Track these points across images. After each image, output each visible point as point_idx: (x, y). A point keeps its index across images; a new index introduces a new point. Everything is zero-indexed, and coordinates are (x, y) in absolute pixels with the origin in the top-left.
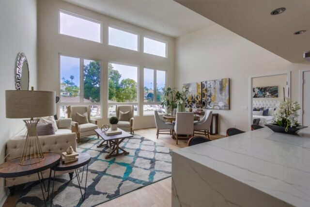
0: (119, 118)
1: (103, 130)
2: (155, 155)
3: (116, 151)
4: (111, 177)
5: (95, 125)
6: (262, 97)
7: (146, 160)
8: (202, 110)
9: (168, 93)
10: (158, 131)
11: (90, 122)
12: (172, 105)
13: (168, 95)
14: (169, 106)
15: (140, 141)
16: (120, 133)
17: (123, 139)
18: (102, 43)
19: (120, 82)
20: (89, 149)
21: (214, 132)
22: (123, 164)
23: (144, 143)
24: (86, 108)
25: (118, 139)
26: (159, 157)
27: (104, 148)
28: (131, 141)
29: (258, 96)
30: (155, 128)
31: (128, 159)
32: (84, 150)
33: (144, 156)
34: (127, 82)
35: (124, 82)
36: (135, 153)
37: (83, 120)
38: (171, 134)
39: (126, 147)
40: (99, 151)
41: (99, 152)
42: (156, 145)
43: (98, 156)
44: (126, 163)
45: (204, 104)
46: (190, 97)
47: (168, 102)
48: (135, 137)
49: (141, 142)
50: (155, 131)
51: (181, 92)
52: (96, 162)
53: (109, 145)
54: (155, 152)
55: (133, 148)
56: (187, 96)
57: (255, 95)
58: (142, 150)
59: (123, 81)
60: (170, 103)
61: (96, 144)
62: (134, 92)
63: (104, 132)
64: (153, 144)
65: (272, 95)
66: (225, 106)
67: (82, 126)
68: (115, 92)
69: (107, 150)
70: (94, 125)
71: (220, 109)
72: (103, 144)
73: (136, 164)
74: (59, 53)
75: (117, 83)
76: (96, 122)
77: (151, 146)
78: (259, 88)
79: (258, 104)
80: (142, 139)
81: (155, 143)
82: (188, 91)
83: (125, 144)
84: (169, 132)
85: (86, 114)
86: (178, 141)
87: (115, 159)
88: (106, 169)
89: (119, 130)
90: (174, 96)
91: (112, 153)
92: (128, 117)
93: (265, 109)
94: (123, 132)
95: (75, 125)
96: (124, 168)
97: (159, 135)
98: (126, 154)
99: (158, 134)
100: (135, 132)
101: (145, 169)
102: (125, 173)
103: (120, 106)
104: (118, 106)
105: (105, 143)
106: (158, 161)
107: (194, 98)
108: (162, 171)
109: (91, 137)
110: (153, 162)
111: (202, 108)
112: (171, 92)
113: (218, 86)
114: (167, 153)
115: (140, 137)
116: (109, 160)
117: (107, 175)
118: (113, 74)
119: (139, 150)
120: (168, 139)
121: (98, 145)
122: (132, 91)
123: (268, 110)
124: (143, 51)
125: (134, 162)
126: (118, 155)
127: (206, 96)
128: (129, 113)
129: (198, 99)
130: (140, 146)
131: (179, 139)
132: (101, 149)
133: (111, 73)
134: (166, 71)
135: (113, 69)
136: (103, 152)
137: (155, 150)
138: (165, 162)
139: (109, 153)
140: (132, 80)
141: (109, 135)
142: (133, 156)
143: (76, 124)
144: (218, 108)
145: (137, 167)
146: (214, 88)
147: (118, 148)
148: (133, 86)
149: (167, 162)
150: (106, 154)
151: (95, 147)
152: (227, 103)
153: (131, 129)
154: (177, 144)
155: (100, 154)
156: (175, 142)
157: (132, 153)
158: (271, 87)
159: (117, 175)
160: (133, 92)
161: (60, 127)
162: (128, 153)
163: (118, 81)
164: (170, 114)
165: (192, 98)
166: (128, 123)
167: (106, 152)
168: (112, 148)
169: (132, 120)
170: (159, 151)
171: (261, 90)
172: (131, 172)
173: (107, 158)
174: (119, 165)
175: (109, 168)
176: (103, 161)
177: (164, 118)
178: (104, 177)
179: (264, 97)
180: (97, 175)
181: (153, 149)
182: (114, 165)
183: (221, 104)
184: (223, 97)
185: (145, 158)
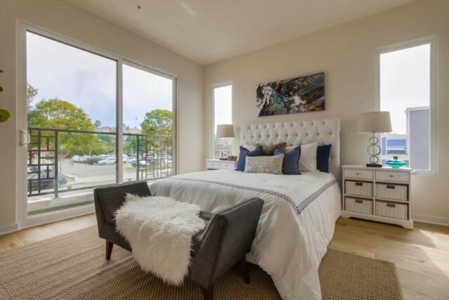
6: (281, 113)
29: (272, 109)
57: (265, 106)
65: (308, 103)
78: (273, 85)
79: (263, 135)
93: (289, 149)
123: (299, 149)
158: (305, 78)
171: (278, 91)
179: (288, 111)
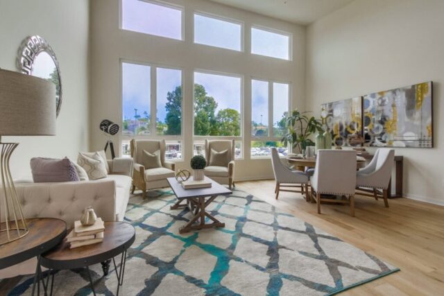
0: (211, 161)
1: (179, 179)
2: (276, 234)
3: (199, 219)
4: (182, 280)
5: (171, 171)
7: (259, 245)
8: (364, 150)
9: (294, 121)
10: (278, 186)
11: (164, 165)
12: (301, 142)
13: (293, 125)
14: (296, 143)
15: (246, 201)
16: (209, 186)
17: (213, 197)
18: (184, 40)
19: (216, 113)
20: (158, 211)
21: (393, 192)
22: (212, 249)
23: (253, 205)
24: (159, 143)
25: (203, 197)
26: (285, 238)
27: (182, 210)
28: (230, 200)
30: (272, 179)
31: (222, 239)
32: (149, 212)
33: (253, 234)
34: (226, 114)
35: (221, 114)
36: (237, 226)
37: (152, 163)
38: (302, 192)
39: (219, 211)
40: (172, 216)
41: (172, 219)
42: (277, 211)
43: (169, 226)
44: (217, 246)
45: (368, 137)
46: (336, 127)
47: (294, 136)
48: (235, 193)
49: (246, 205)
50: (273, 185)
51: (317, 118)
52: (162, 237)
53: (190, 206)
54: (275, 226)
55: (232, 214)
56: (330, 125)
58: (250, 221)
59: (220, 112)
60: (298, 138)
61: (171, 202)
62: (237, 128)
63: (180, 182)
64: (270, 210)
66: (420, 140)
67: (150, 172)
68: (209, 128)
69: (186, 216)
70: (169, 171)
71: (407, 147)
72: (181, 204)
73: (237, 253)
74: (120, 59)
75: (212, 116)
76: (173, 167)
77: (266, 212)
80: (250, 199)
81: (274, 208)
82: (332, 115)
83: (219, 207)
84: (300, 189)
85: (158, 153)
86: (321, 207)
87: (196, 236)
88: (177, 258)
89: (207, 180)
90: (305, 125)
91: (193, 222)
92: (224, 159)
94: (214, 184)
95: (138, 170)
96: (213, 259)
97: (280, 192)
98: (218, 226)
99: (277, 191)
100: (237, 186)
101: (257, 267)
102: (213, 274)
103: (211, 141)
104: (208, 141)
105: (184, 202)
106: (283, 249)
107: (344, 127)
108: (298, 279)
109: (166, 190)
110: (273, 249)
111: (362, 145)
112: (300, 119)
113: (401, 99)
114: (302, 232)
115: (245, 196)
116: (186, 236)
117: (176, 272)
118: (207, 103)
119: (243, 219)
120: (298, 201)
121: (172, 205)
122: (234, 126)
124: (250, 51)
125: (233, 247)
126: (203, 227)
127: (372, 123)
128: (227, 152)
129: (354, 130)
130: (246, 212)
131: (322, 203)
132: (176, 213)
133: (204, 101)
134: (290, 83)
135: (206, 95)
136: (179, 218)
137: (276, 222)
138: (301, 253)
139: (188, 221)
140: (233, 110)
141: (187, 188)
142: (232, 232)
143: (141, 168)
144: (403, 145)
145: (239, 260)
146: (393, 106)
147: (204, 214)
148: (234, 119)
149: (305, 254)
150: (183, 224)
151: (167, 209)
152: (427, 133)
153: (230, 180)
154: (319, 213)
155: (173, 222)
156: (314, 208)
157: (230, 225)
159: (196, 275)
160: (234, 128)
161: (114, 171)
162: (223, 225)
163: (213, 112)
164: (301, 156)
165: (341, 128)
166: (225, 169)
167: (184, 219)
168: (194, 212)
169: (231, 165)
170: (284, 226)
172: (227, 273)
173: (183, 231)
174: (202, 250)
175: (183, 254)
176: (175, 237)
177: (290, 161)
178: (170, 276)
180: (156, 269)
181: (269, 219)
182: (193, 249)
183: (411, 136)
184: (417, 123)
185: (257, 240)
